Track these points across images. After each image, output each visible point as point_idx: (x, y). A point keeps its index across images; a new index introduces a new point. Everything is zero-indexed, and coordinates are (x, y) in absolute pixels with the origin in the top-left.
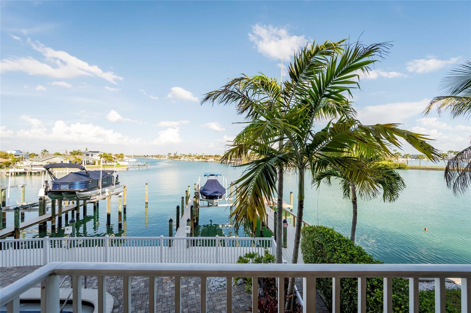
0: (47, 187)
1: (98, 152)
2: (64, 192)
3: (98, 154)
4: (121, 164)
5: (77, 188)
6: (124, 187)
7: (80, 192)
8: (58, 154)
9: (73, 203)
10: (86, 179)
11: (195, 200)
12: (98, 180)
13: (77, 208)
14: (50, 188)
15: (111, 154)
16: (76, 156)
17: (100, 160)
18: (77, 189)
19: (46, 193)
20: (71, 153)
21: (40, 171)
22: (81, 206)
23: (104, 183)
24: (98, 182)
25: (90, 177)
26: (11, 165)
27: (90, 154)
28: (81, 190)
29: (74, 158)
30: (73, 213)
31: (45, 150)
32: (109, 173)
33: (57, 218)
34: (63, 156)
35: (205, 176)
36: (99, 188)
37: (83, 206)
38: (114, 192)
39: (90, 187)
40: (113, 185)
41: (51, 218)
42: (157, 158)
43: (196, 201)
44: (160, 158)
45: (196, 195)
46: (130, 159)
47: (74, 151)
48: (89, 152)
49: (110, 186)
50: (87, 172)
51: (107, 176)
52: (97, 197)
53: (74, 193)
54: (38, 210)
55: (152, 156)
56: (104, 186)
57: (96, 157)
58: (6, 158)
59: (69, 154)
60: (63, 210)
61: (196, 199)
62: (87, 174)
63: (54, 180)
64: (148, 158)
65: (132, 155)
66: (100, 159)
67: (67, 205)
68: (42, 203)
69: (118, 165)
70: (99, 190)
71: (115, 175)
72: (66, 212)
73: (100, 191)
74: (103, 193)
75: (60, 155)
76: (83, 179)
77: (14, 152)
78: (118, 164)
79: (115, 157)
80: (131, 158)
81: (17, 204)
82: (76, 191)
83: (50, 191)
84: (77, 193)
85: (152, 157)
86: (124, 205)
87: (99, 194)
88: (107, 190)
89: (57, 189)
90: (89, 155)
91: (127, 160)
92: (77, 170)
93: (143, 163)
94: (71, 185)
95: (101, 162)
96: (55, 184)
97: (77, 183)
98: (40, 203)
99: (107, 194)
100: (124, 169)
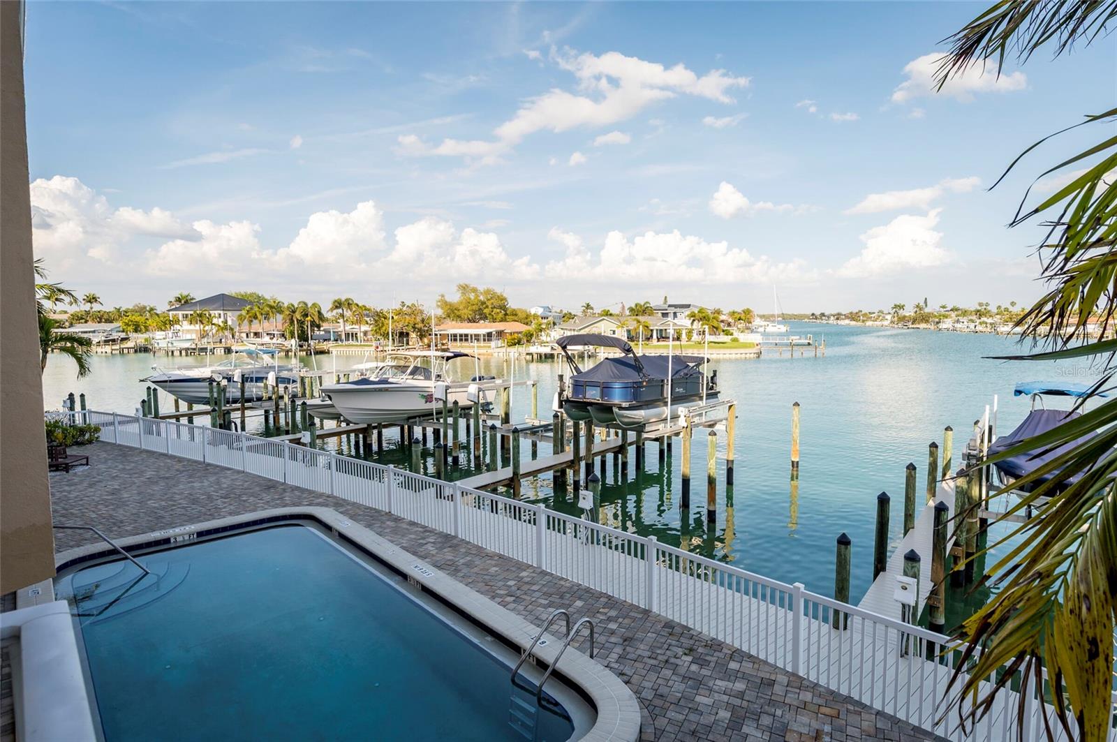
0: (562, 391)
1: (688, 306)
2: (591, 404)
3: (687, 312)
4: (741, 341)
5: (617, 398)
6: (730, 407)
7: (621, 408)
8: (608, 314)
9: (617, 434)
10: (635, 377)
11: (965, 486)
12: (663, 381)
13: (621, 450)
14: (568, 393)
15: (718, 312)
16: (640, 318)
17: (690, 327)
18: (616, 402)
19: (561, 406)
20: (631, 310)
21: (575, 353)
22: (631, 444)
23: (677, 390)
24: (662, 386)
25: (644, 371)
26: (533, 339)
27: (671, 310)
28: (624, 405)
29: (635, 322)
30: (616, 459)
31: (588, 305)
32: (691, 365)
33: (583, 464)
34: (615, 318)
35: (1018, 392)
36: (666, 404)
37: (635, 446)
38: (704, 419)
39: (645, 400)
40: (701, 398)
41: (572, 462)
42: (853, 323)
43: (969, 488)
44: (863, 321)
45: (968, 466)
46: (770, 325)
47: (636, 305)
48: (670, 306)
49: (693, 401)
50: (636, 359)
51: (686, 371)
52: (661, 426)
53: (607, 409)
54: (552, 439)
55: (839, 314)
56: (677, 399)
57: (683, 321)
58: (527, 324)
59: (627, 313)
60: (595, 449)
61: (969, 482)
62: (637, 365)
63: (575, 374)
64: (825, 322)
65: (776, 312)
66: (692, 324)
67: (604, 437)
68: (558, 427)
69: (735, 344)
70: (665, 408)
71: (706, 370)
72: (603, 453)
73: (667, 411)
74: (675, 417)
75: (611, 315)
76: (628, 377)
77: (540, 311)
78: (735, 340)
79: (730, 320)
80: (773, 322)
81: (527, 421)
82: (615, 405)
83: (568, 401)
84: (615, 410)
85: (838, 319)
86: (728, 461)
87: (666, 419)
88: (682, 410)
89: (580, 398)
90: (667, 313)
91: (761, 330)
92: (617, 353)
93: (806, 339)
94: (606, 389)
95: (695, 332)
96: (578, 385)
97: (617, 385)
98: (556, 425)
99: (682, 422)
100: (748, 356)
